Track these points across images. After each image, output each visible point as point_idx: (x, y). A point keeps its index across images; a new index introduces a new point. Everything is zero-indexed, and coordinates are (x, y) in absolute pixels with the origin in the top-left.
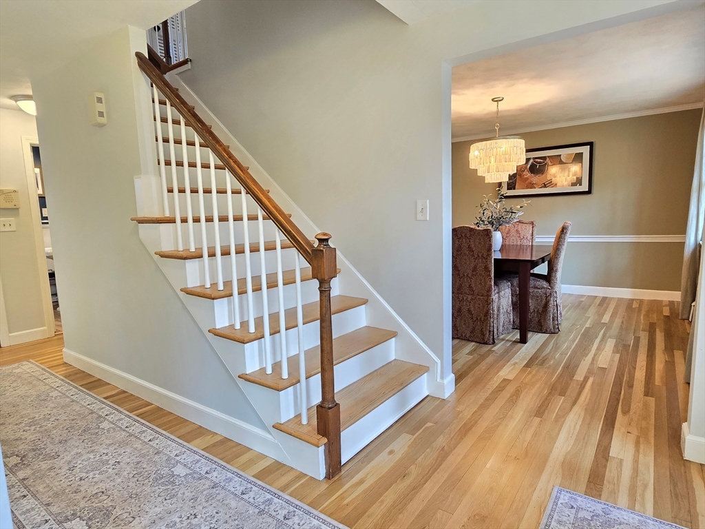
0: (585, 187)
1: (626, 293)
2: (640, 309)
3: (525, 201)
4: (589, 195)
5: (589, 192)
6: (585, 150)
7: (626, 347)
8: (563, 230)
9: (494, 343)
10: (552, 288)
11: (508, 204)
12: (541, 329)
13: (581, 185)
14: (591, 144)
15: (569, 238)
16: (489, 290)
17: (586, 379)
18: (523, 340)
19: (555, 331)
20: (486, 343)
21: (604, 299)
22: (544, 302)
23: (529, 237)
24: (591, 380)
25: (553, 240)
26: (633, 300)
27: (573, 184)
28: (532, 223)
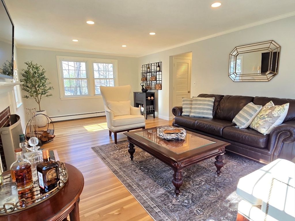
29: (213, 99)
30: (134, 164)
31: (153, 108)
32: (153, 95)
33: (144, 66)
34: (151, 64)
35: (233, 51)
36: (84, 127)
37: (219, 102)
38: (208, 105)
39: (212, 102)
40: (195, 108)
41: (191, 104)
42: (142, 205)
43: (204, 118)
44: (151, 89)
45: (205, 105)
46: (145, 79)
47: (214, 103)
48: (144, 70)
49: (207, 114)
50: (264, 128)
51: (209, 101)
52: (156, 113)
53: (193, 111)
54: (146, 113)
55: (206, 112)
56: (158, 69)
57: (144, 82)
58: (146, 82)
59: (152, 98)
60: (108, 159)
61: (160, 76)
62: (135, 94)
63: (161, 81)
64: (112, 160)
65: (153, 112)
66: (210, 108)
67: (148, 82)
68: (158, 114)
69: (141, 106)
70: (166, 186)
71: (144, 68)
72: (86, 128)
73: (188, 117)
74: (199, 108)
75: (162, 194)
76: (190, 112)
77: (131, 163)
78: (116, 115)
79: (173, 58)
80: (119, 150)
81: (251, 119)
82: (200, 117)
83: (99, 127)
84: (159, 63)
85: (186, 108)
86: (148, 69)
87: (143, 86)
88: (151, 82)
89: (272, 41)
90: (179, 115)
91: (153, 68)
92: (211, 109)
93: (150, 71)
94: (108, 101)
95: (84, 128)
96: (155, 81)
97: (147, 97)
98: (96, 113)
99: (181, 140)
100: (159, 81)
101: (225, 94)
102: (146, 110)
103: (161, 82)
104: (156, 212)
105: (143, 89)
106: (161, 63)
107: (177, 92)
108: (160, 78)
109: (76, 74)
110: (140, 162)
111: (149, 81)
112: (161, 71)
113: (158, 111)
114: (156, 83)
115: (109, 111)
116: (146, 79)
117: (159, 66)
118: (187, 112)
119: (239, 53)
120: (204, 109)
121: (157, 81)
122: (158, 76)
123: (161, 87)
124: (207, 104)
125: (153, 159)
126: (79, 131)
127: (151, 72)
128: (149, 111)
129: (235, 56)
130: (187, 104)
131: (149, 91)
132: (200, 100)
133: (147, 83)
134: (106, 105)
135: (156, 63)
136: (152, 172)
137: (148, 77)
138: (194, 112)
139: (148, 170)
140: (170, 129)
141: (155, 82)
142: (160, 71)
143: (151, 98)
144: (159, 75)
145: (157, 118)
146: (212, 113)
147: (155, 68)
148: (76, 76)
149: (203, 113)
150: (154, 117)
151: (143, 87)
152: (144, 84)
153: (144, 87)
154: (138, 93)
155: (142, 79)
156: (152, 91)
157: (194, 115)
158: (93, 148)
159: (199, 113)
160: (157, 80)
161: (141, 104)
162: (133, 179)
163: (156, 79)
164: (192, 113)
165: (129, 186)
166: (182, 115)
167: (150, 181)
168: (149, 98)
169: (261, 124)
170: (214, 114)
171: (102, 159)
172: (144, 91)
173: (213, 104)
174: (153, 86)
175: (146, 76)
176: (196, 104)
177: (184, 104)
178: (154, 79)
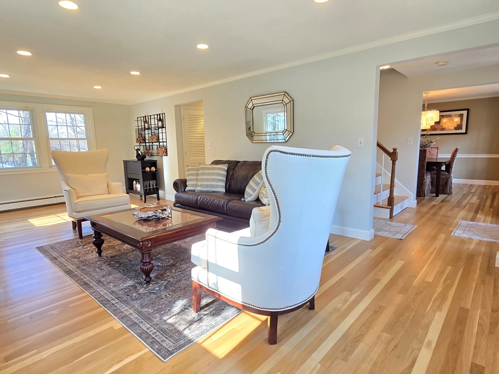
0: (464, 131)
1: (483, 182)
2: (489, 188)
3: (438, 138)
4: (466, 135)
5: (466, 133)
6: (465, 113)
7: (482, 198)
8: (456, 150)
9: (425, 196)
10: (450, 175)
11: (430, 138)
12: (443, 193)
13: (461, 129)
14: (468, 110)
15: (458, 156)
16: (424, 174)
17: (466, 205)
18: (437, 196)
19: (450, 194)
20: (421, 196)
21: (471, 185)
22: (445, 181)
23: (436, 154)
24: (468, 205)
25: (450, 157)
26: (486, 186)
27: (456, 129)
28: (437, 148)
29: (225, 167)
30: (101, 261)
31: (156, 185)
32: (154, 163)
33: (139, 119)
34: (150, 116)
35: (248, 103)
36: (30, 220)
37: (234, 169)
38: (219, 174)
39: (224, 170)
40: (202, 180)
41: (197, 175)
42: (96, 300)
43: (214, 192)
44: (152, 155)
45: (214, 174)
46: (142, 139)
47: (228, 171)
48: (140, 125)
49: (217, 186)
50: (267, 198)
51: (220, 169)
52: (160, 192)
53: (199, 183)
54: (143, 193)
55: (216, 184)
56: (160, 124)
57: (141, 144)
58: (144, 144)
59: (153, 169)
60: (62, 259)
61: (164, 134)
62: (126, 163)
63: (166, 142)
64: (68, 259)
65: (156, 191)
66: (221, 178)
67: (147, 144)
68: (165, 194)
69: (136, 182)
70: (137, 278)
71: (140, 122)
72: (32, 222)
73: (194, 192)
74: (207, 180)
75: (129, 286)
76: (197, 185)
77: (97, 260)
78: (81, 194)
79: (182, 108)
80: (84, 246)
81: (257, 189)
82: (208, 192)
83: (58, 219)
84: (161, 115)
85: (191, 180)
86: (146, 124)
87: (138, 150)
88: (151, 144)
89: (285, 92)
90: (183, 190)
91: (154, 122)
92: (222, 180)
93: (149, 127)
94: (66, 174)
95: (30, 222)
96: (157, 142)
97: (144, 168)
98: (56, 197)
99: (163, 218)
100: (163, 142)
101: (241, 159)
102: (144, 187)
103: (165, 144)
104: (113, 304)
105: (138, 155)
106: (164, 115)
107: (191, 158)
108: (164, 137)
109: (23, 130)
110: (111, 257)
111: (149, 143)
112: (165, 128)
113: (164, 189)
114: (158, 146)
115: (68, 188)
116: (144, 140)
117: (160, 120)
118: (193, 185)
119: (254, 105)
120: (213, 180)
121: (159, 142)
122: (160, 135)
123: (167, 151)
124: (216, 173)
125: (134, 251)
126: (17, 228)
127: (151, 129)
128: (150, 189)
129: (250, 109)
130: (192, 175)
131: (147, 158)
132: (215, 169)
133: (146, 146)
134: (64, 181)
135: (157, 115)
136: (125, 266)
137: (147, 136)
138: (201, 186)
139: (121, 264)
140: (150, 207)
141: (158, 144)
142: (163, 127)
143: (150, 169)
144: (162, 133)
145: (164, 199)
146: (224, 185)
147: (156, 123)
148: (23, 134)
149: (212, 186)
150: (158, 199)
151: (137, 152)
152: (142, 148)
153: (139, 152)
154: (129, 161)
155: (137, 139)
156: (154, 158)
157: (201, 189)
158: (38, 248)
159: (207, 186)
160: (161, 140)
161: (137, 180)
162: (93, 276)
163: (159, 139)
164: (198, 186)
165: (86, 284)
166: (186, 190)
167: (118, 275)
168: (148, 169)
169: (264, 193)
170: (227, 187)
171: (52, 260)
172: (141, 158)
173: (226, 173)
174: (155, 151)
175: (143, 135)
176: (203, 174)
177: (188, 175)
178: (155, 140)
